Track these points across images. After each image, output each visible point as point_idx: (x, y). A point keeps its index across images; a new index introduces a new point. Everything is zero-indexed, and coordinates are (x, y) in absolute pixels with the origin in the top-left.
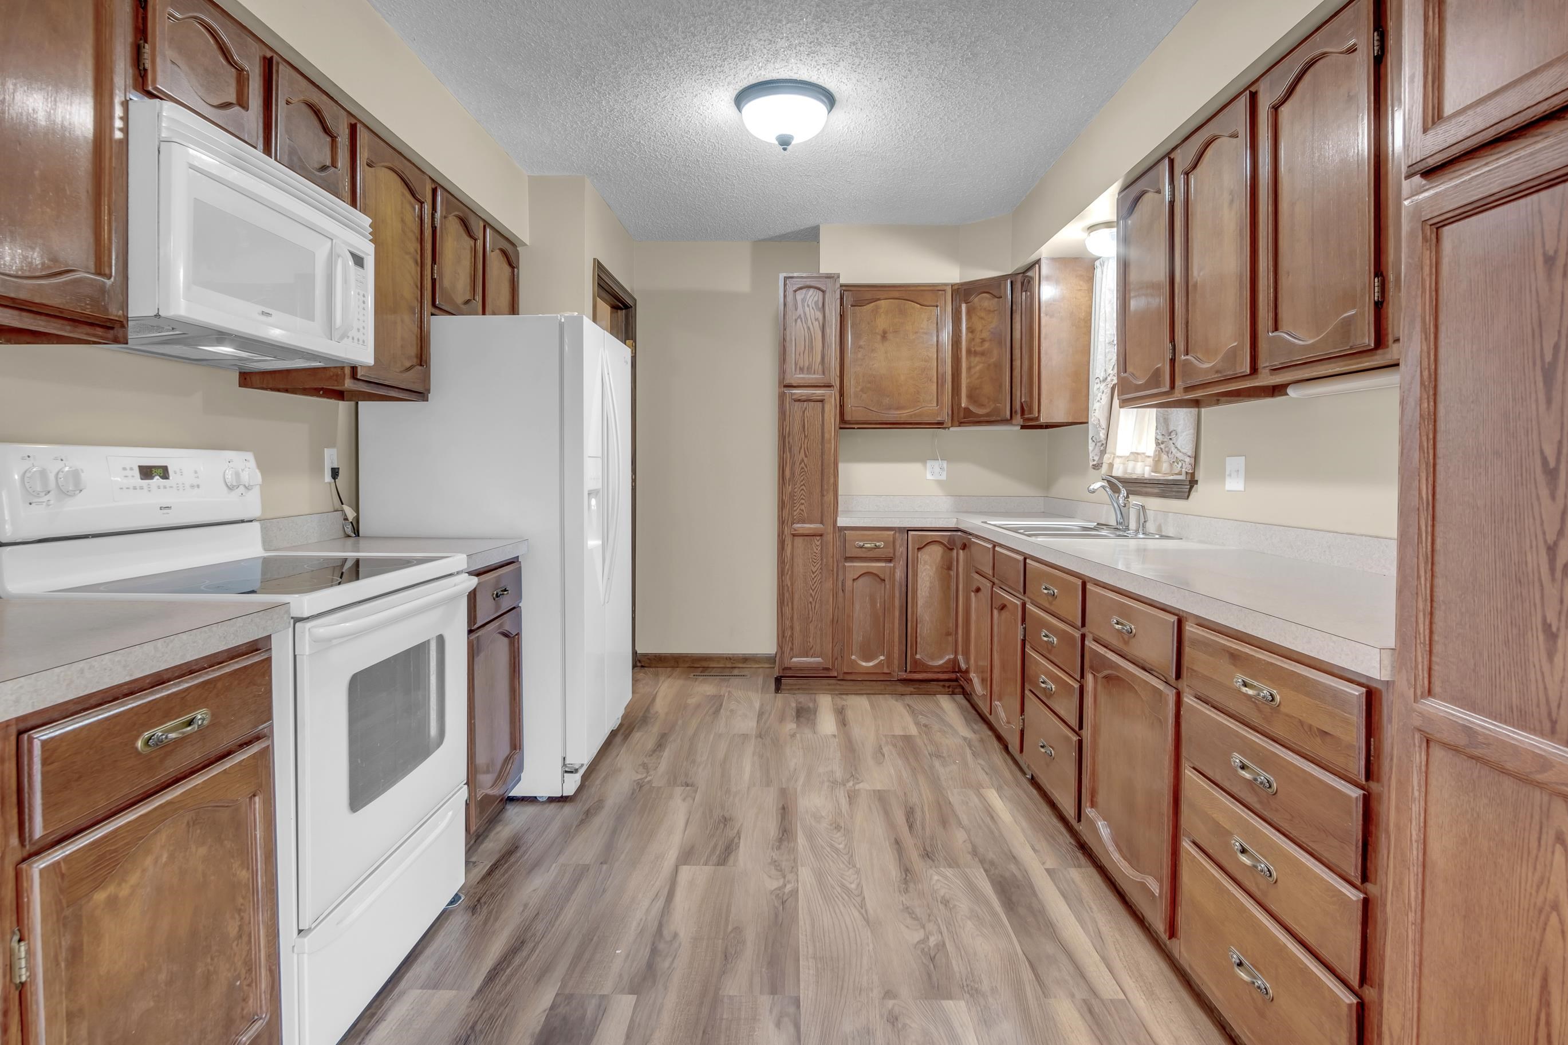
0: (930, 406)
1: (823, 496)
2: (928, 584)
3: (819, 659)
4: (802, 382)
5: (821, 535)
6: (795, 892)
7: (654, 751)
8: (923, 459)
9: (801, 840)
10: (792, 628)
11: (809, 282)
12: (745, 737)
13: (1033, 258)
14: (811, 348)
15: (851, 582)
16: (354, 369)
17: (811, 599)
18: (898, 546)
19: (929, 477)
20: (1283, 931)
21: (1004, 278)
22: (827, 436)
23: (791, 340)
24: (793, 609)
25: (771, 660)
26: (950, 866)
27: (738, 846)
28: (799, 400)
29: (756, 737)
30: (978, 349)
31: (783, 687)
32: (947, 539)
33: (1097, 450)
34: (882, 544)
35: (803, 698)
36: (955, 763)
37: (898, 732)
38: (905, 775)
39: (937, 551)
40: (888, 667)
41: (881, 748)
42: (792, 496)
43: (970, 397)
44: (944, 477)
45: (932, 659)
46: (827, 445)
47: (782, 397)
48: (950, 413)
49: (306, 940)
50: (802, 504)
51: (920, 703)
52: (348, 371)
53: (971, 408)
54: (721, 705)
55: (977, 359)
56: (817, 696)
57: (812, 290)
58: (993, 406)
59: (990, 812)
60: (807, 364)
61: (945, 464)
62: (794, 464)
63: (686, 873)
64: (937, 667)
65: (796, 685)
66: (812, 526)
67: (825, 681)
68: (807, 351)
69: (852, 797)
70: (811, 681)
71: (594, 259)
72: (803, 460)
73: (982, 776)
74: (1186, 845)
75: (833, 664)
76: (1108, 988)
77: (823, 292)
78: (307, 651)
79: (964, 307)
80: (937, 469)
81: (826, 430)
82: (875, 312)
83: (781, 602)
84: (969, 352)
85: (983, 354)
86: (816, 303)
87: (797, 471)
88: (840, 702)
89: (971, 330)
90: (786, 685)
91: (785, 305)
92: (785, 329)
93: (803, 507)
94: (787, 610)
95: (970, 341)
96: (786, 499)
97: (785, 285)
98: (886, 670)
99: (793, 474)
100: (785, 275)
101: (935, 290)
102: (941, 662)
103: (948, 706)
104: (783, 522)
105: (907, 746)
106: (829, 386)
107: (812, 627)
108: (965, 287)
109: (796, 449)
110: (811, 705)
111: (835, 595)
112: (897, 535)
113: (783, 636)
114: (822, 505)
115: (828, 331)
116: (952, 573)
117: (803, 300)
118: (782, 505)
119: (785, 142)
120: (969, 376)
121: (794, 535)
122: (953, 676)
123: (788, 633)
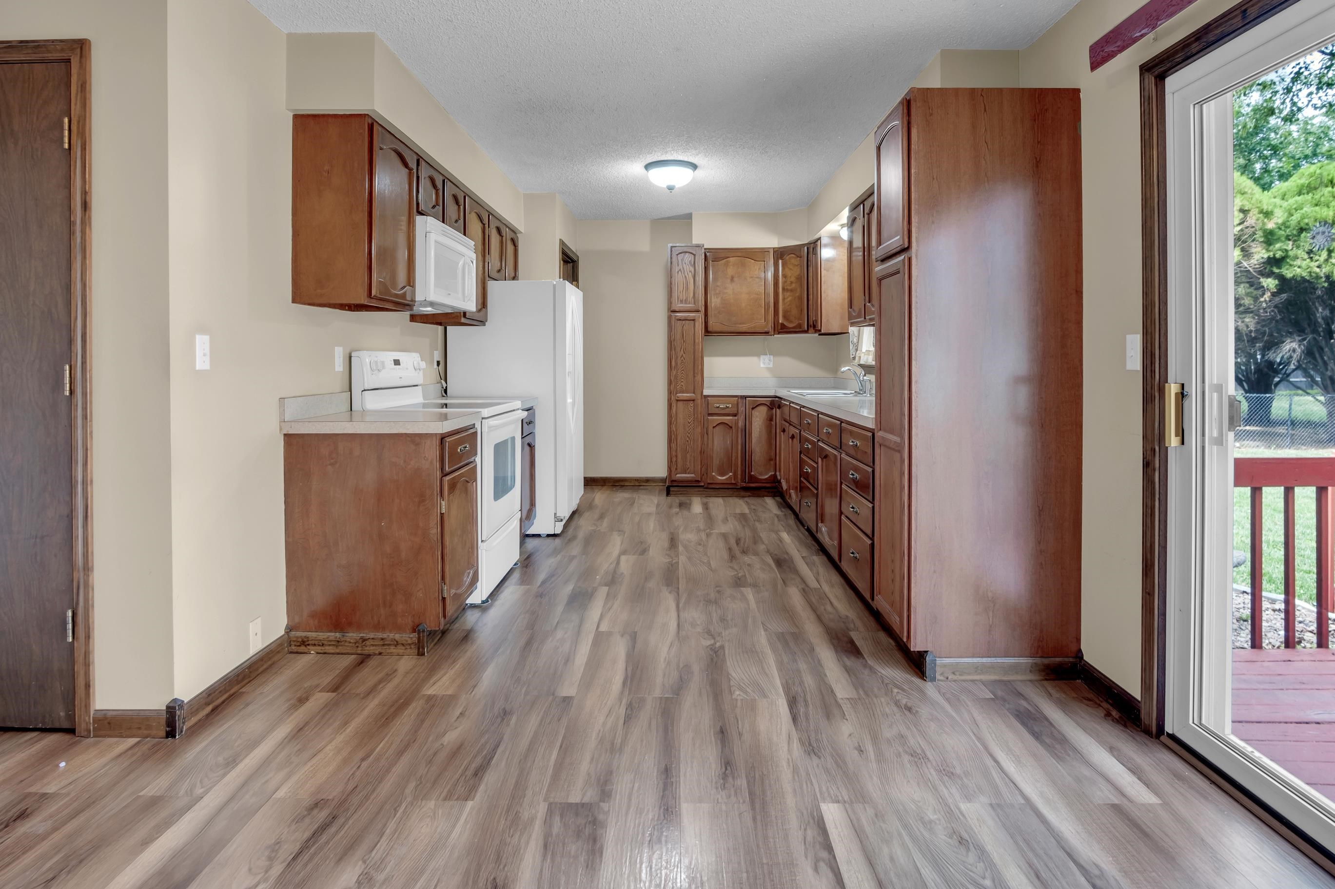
0: (761, 321)
1: (694, 377)
2: (758, 430)
3: (693, 475)
4: (682, 309)
5: (694, 400)
6: (677, 563)
7: (599, 519)
8: (758, 355)
9: (681, 548)
10: (676, 456)
11: (686, 249)
12: (649, 514)
13: (817, 237)
14: (687, 288)
15: (712, 428)
16: (465, 314)
17: (688, 439)
18: (740, 406)
19: (762, 365)
20: (864, 535)
21: (804, 245)
22: (697, 341)
23: (675, 284)
24: (677, 445)
25: (663, 480)
26: (755, 555)
27: (649, 550)
28: (680, 320)
29: (656, 514)
30: (789, 288)
31: (671, 493)
32: (769, 402)
33: (854, 349)
34: (730, 406)
35: (683, 499)
36: (767, 523)
37: (738, 511)
38: (738, 527)
39: (763, 410)
40: (734, 480)
41: (727, 517)
42: (676, 377)
43: (784, 317)
44: (771, 366)
45: (761, 474)
46: (697, 347)
47: (670, 318)
48: (773, 326)
49: (485, 544)
50: (682, 382)
51: (753, 501)
52: (462, 314)
53: (786, 324)
54: (634, 502)
55: (788, 294)
56: (692, 498)
57: (687, 254)
58: (797, 322)
59: (781, 540)
60: (684, 298)
61: (772, 357)
62: (677, 358)
63: (623, 558)
64: (766, 479)
65: (678, 491)
66: (688, 395)
67: (697, 489)
68: (684, 291)
69: (708, 535)
70: (688, 489)
71: (560, 239)
72: (682, 355)
73: (781, 527)
74: (843, 517)
75: (701, 478)
76: (813, 584)
77: (694, 255)
78: (486, 431)
79: (780, 261)
80: (767, 361)
81: (696, 338)
82: (727, 264)
83: (670, 441)
84: (784, 289)
85: (791, 291)
86: (690, 262)
87: (679, 362)
88: (705, 500)
89: (784, 276)
90: (673, 491)
91: (671, 263)
92: (671, 277)
93: (682, 384)
94: (673, 446)
95: (784, 283)
96: (672, 379)
97: (671, 251)
98: (733, 482)
99: (676, 364)
100: (671, 245)
101: (764, 251)
102: (767, 477)
103: (770, 503)
104: (671, 393)
105: (743, 517)
106: (698, 311)
107: (688, 456)
108: (781, 250)
109: (678, 349)
110: (688, 501)
111: (702, 437)
112: (739, 400)
113: (671, 461)
114: (694, 382)
115: (697, 278)
116: (773, 423)
117: (682, 260)
118: (670, 383)
119: (671, 188)
120: (784, 304)
121: (677, 400)
122: (774, 485)
123: (674, 459)
